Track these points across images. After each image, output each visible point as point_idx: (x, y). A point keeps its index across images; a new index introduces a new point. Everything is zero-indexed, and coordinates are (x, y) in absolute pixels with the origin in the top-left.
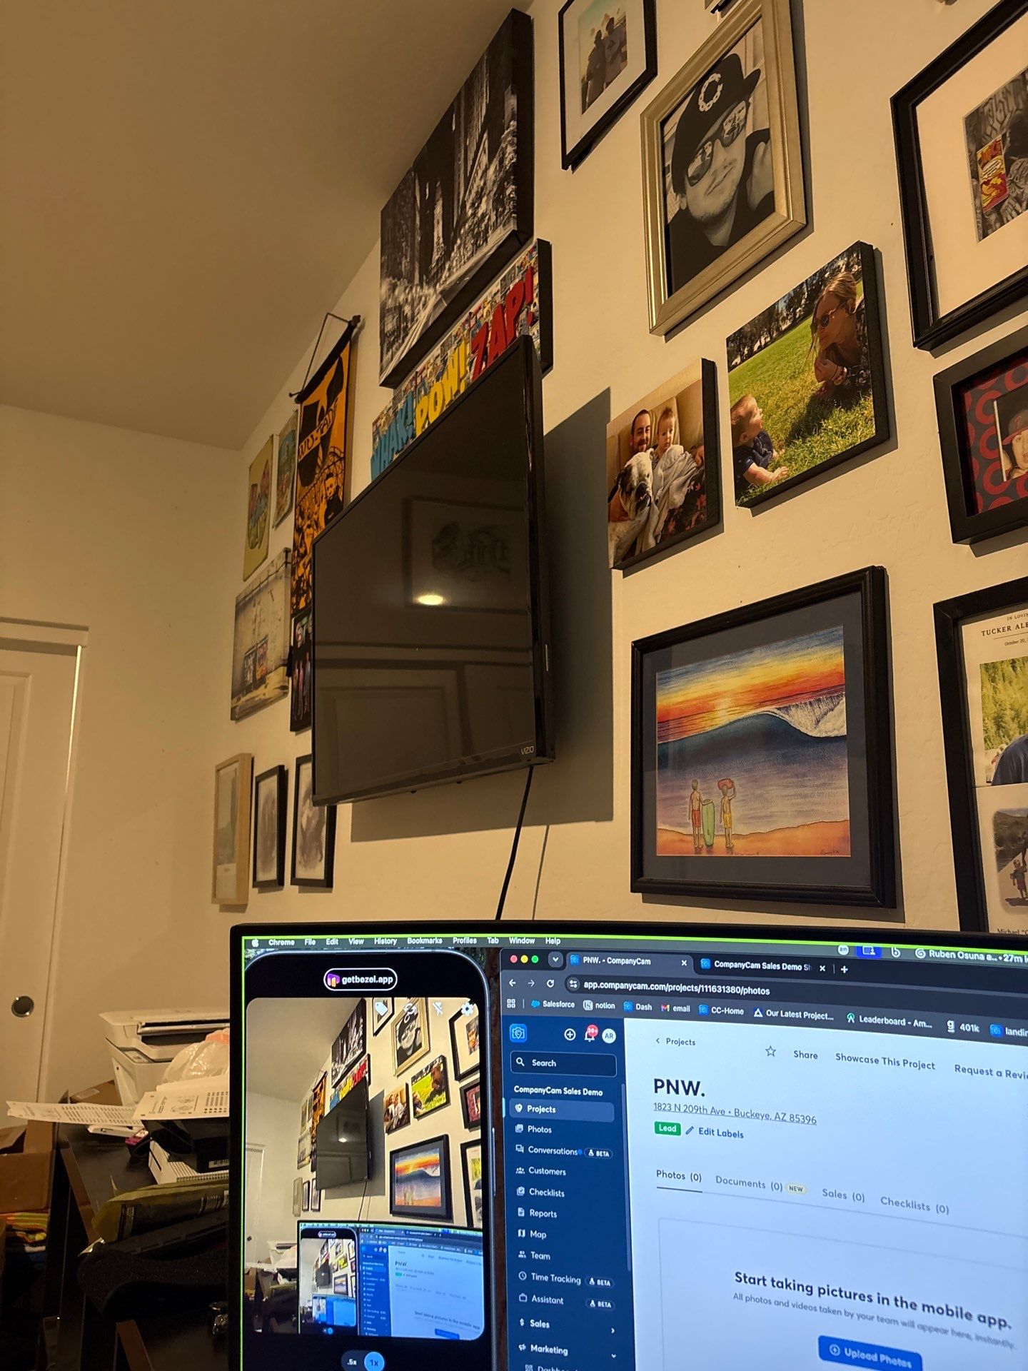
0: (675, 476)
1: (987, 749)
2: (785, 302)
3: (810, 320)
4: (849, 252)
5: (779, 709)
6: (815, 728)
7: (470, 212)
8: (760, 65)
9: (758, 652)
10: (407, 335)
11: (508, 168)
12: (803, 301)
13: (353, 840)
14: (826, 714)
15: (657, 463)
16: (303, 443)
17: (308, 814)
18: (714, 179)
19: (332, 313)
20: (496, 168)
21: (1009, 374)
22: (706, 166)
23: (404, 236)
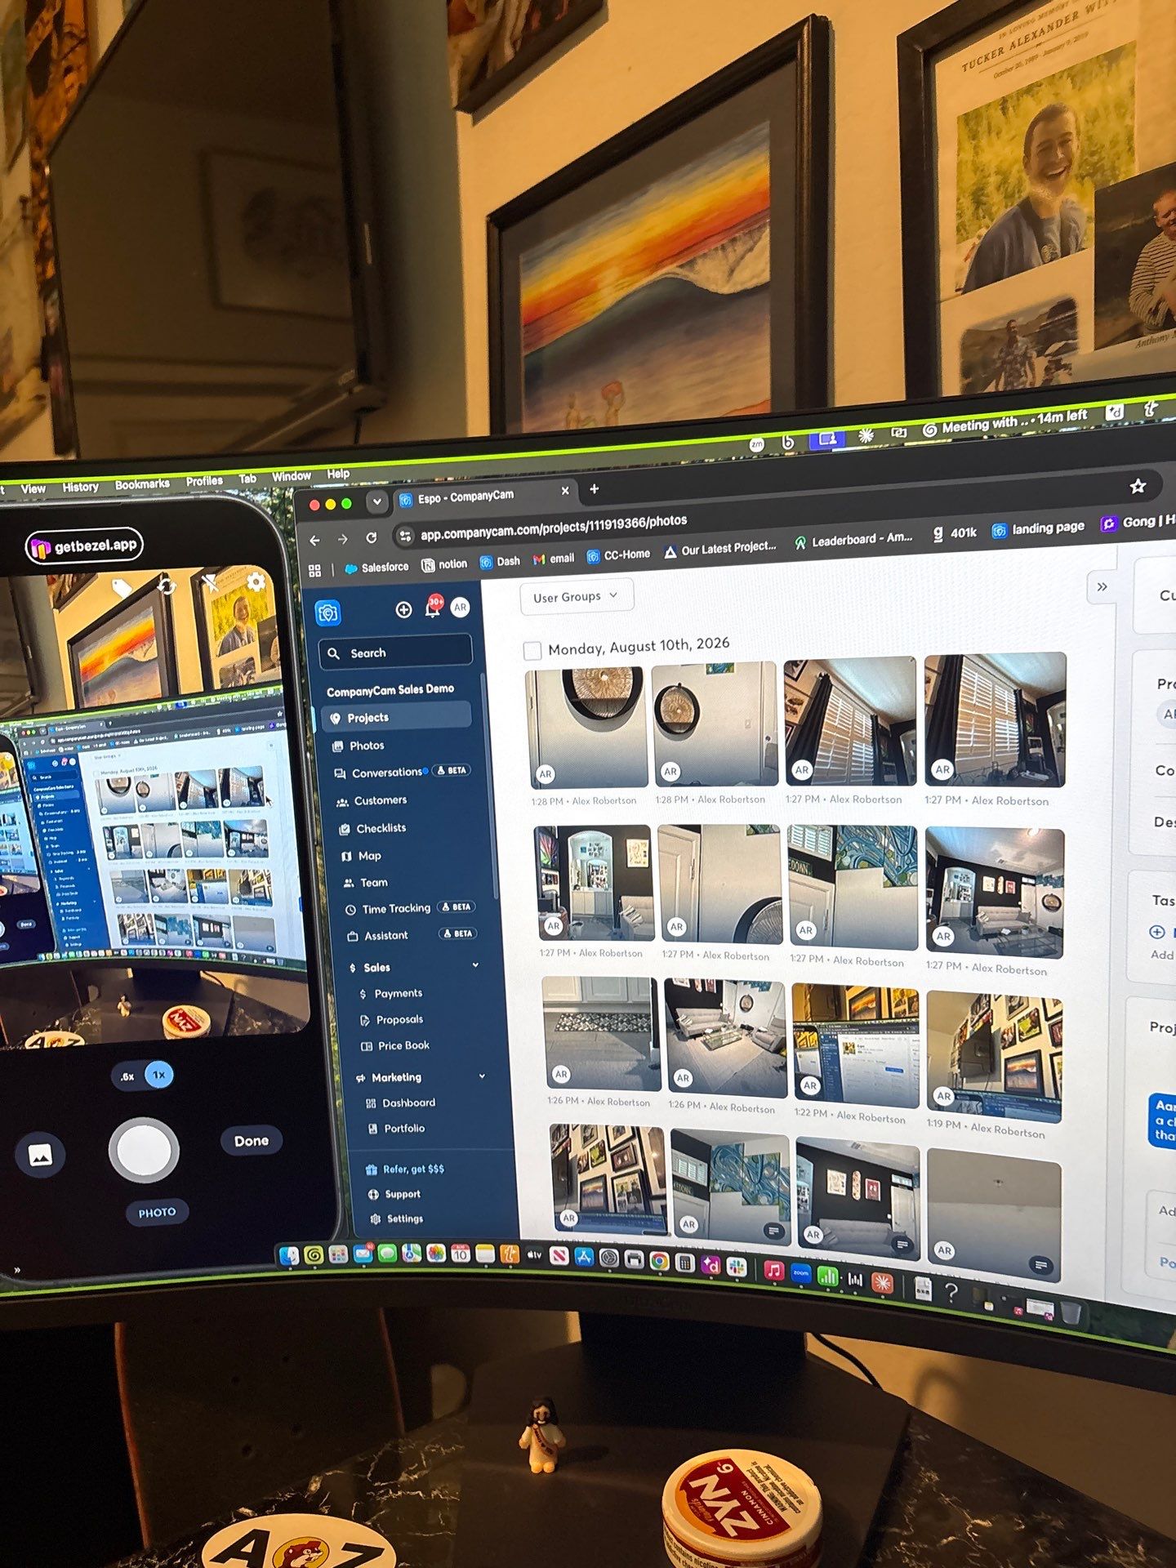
1: (959, 242)
5: (681, 266)
6: (728, 281)
14: (742, 258)
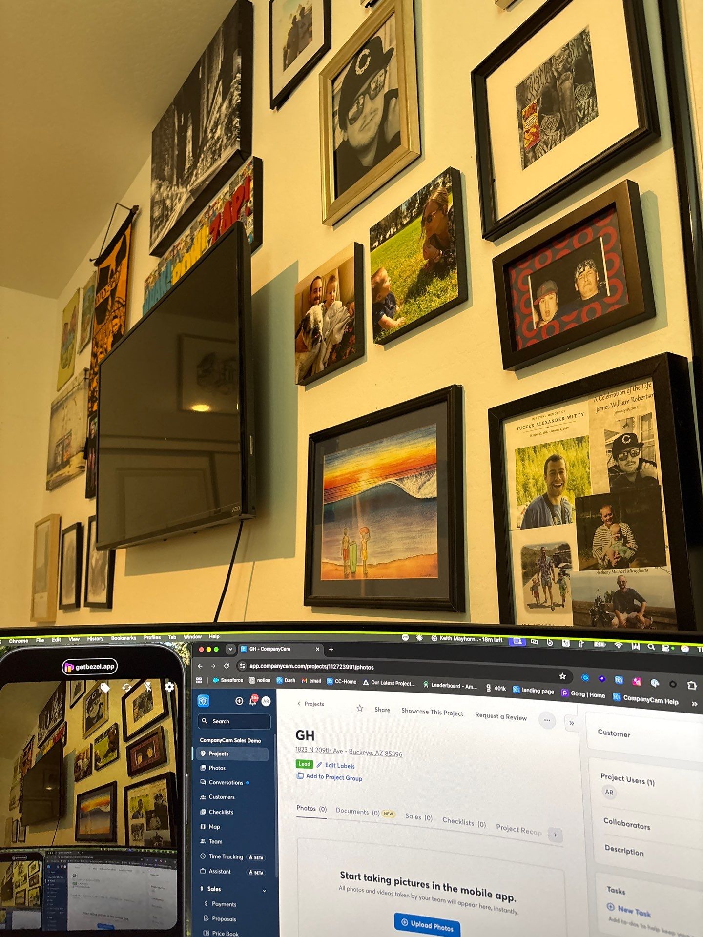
0: (337, 322)
1: (518, 505)
2: (406, 205)
3: (420, 218)
4: (445, 174)
5: (397, 480)
6: (418, 492)
7: (210, 136)
8: (394, 45)
9: (385, 442)
10: (167, 220)
11: (234, 106)
12: (417, 205)
13: (126, 575)
14: (425, 483)
15: (326, 313)
16: (99, 295)
17: (96, 557)
18: (365, 121)
19: (120, 203)
20: (227, 106)
21: (537, 259)
22: (360, 112)
23: (167, 150)
